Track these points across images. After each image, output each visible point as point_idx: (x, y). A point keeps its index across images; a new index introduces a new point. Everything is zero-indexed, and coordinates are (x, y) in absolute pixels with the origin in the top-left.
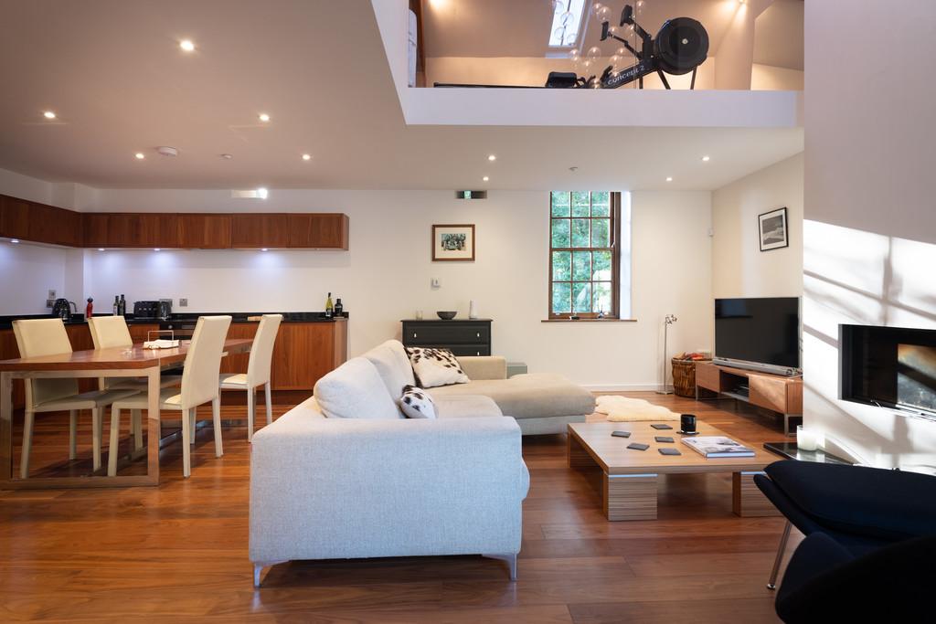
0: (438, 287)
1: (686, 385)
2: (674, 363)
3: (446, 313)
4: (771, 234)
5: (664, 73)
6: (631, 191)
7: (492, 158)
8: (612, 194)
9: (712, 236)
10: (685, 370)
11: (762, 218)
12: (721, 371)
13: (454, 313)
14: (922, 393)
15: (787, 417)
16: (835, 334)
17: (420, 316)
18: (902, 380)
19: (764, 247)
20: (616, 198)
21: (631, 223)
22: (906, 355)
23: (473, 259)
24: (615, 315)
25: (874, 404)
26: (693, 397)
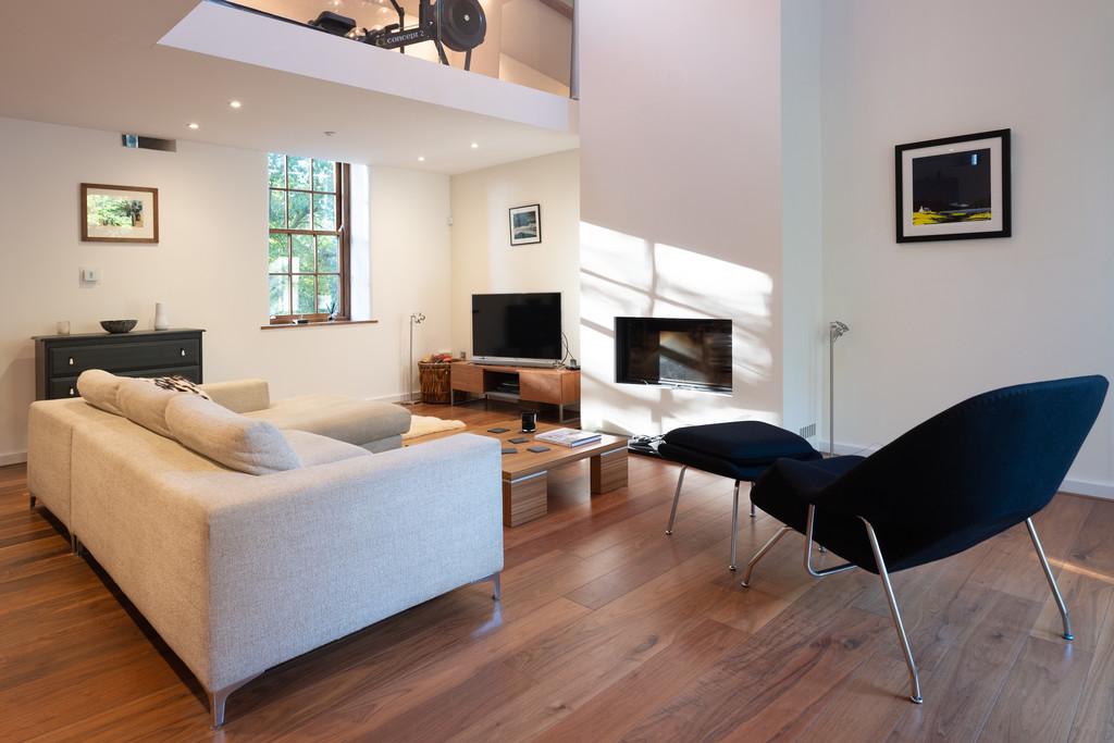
0: (93, 282)
1: (439, 390)
2: (422, 367)
3: (118, 322)
4: (523, 229)
5: (444, 46)
6: (370, 166)
7: (236, 104)
8: (339, 165)
9: (451, 225)
10: (438, 374)
11: (514, 212)
12: (485, 370)
13: (134, 323)
14: (679, 368)
15: (561, 407)
16: (611, 326)
17: (66, 331)
18: (663, 360)
19: (515, 241)
20: (343, 171)
21: (370, 204)
22: (667, 340)
23: (156, 240)
24: (345, 316)
25: (643, 383)
26: (448, 403)
